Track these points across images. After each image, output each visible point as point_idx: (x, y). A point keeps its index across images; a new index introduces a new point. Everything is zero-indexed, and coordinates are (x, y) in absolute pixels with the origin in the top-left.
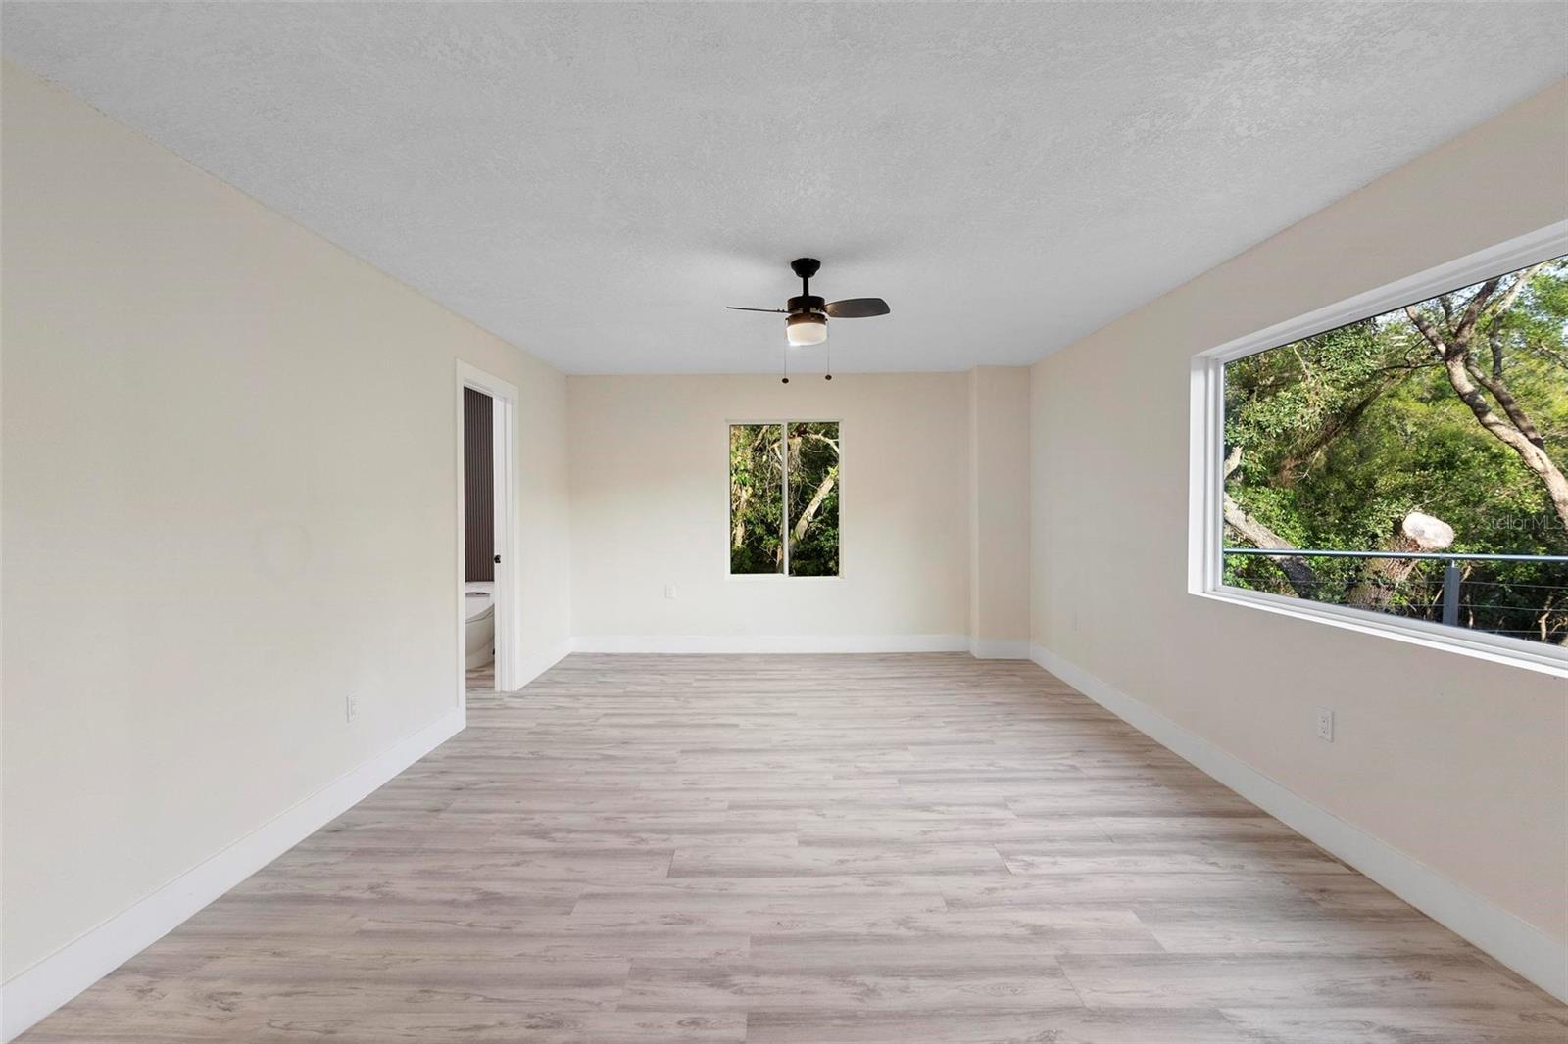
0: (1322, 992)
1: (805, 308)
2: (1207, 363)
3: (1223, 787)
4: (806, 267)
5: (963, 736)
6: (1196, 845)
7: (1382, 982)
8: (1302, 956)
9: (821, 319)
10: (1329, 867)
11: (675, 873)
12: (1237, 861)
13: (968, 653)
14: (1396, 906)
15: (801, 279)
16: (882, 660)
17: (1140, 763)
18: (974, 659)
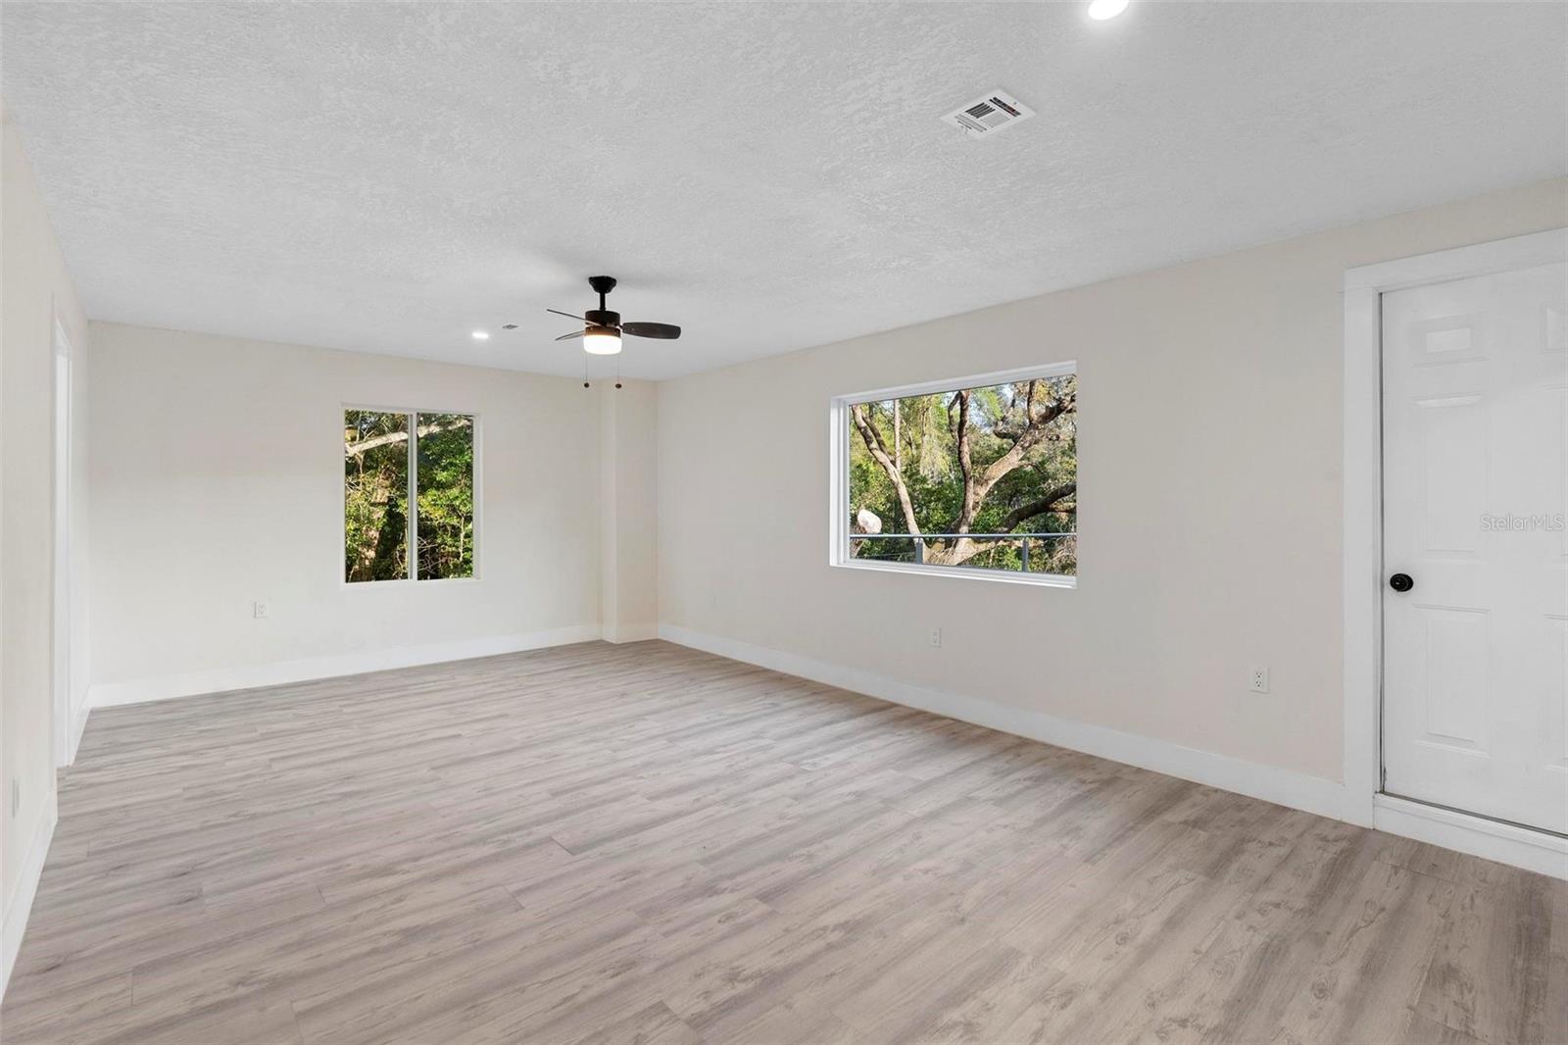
0: (994, 774)
1: (603, 321)
2: (840, 403)
3: (863, 696)
4: (603, 284)
5: (676, 701)
6: (882, 729)
7: (1007, 762)
8: (974, 763)
9: (617, 333)
10: (945, 722)
11: (573, 851)
12: (909, 731)
13: (602, 641)
14: (984, 731)
15: (599, 294)
16: (529, 657)
17: (805, 694)
18: (610, 645)
